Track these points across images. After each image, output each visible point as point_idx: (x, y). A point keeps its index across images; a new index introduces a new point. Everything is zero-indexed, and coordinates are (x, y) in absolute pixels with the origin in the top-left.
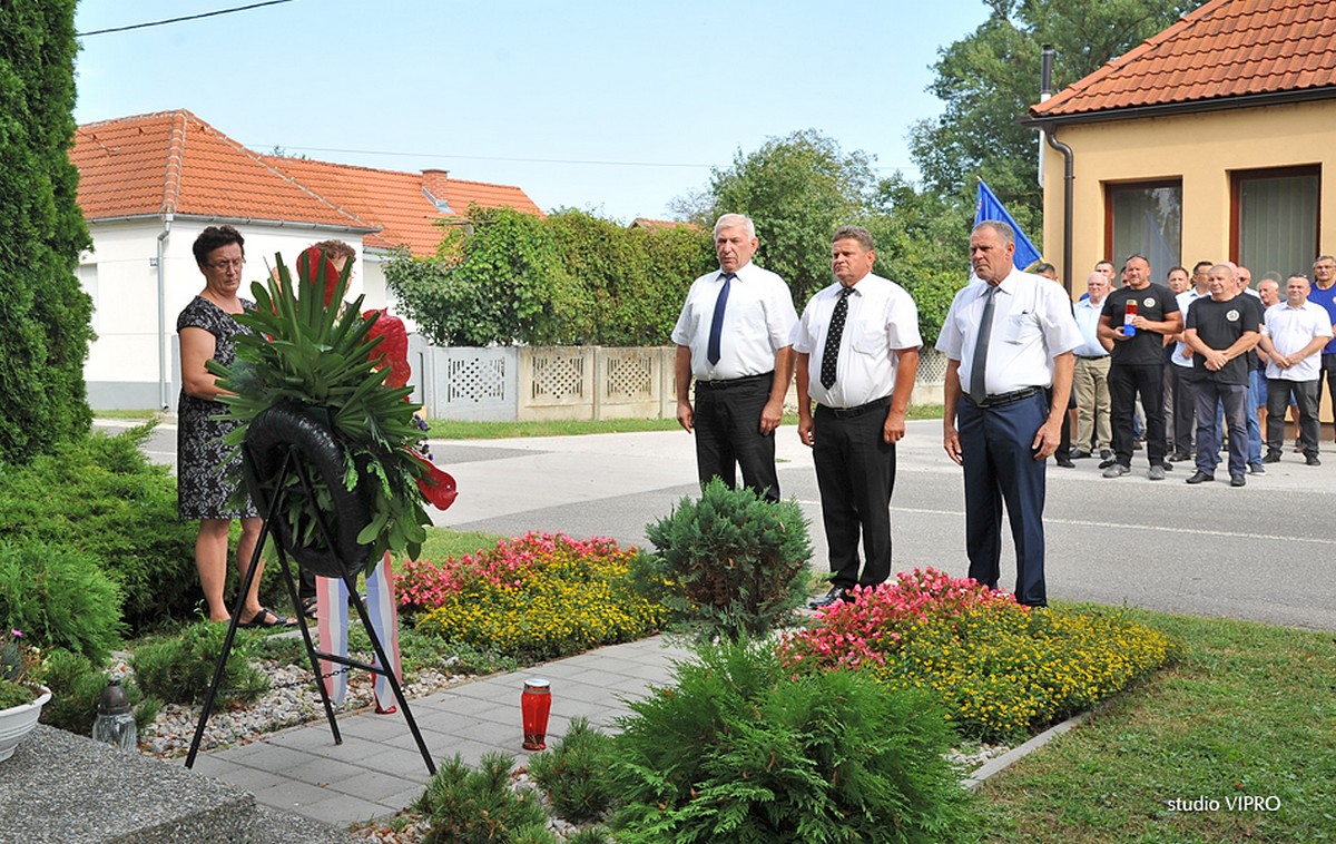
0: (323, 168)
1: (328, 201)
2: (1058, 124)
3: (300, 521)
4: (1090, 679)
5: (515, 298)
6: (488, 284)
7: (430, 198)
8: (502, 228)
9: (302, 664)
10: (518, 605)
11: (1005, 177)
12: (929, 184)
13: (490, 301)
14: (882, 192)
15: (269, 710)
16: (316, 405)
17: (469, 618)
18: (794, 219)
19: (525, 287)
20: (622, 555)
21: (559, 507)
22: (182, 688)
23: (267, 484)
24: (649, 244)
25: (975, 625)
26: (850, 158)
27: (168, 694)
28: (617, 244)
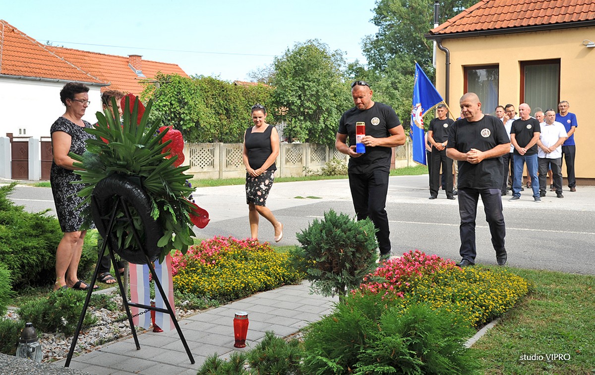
0: (77, 53)
1: (82, 70)
2: (442, 38)
3: (122, 236)
4: (500, 302)
5: (181, 119)
6: (168, 112)
7: (133, 69)
8: (174, 85)
9: (109, 308)
10: (215, 273)
11: (406, 63)
12: (371, 65)
13: (169, 120)
14: (349, 69)
15: (97, 333)
16: (133, 175)
17: (192, 281)
18: (314, 82)
19: (186, 114)
20: (262, 247)
21: (216, 222)
22: (49, 325)
23: (106, 217)
24: (245, 93)
25: (441, 277)
26: (334, 53)
27: (41, 328)
28: (230, 93)
